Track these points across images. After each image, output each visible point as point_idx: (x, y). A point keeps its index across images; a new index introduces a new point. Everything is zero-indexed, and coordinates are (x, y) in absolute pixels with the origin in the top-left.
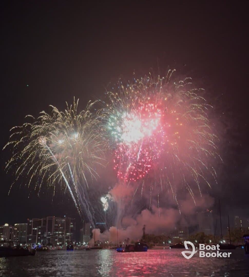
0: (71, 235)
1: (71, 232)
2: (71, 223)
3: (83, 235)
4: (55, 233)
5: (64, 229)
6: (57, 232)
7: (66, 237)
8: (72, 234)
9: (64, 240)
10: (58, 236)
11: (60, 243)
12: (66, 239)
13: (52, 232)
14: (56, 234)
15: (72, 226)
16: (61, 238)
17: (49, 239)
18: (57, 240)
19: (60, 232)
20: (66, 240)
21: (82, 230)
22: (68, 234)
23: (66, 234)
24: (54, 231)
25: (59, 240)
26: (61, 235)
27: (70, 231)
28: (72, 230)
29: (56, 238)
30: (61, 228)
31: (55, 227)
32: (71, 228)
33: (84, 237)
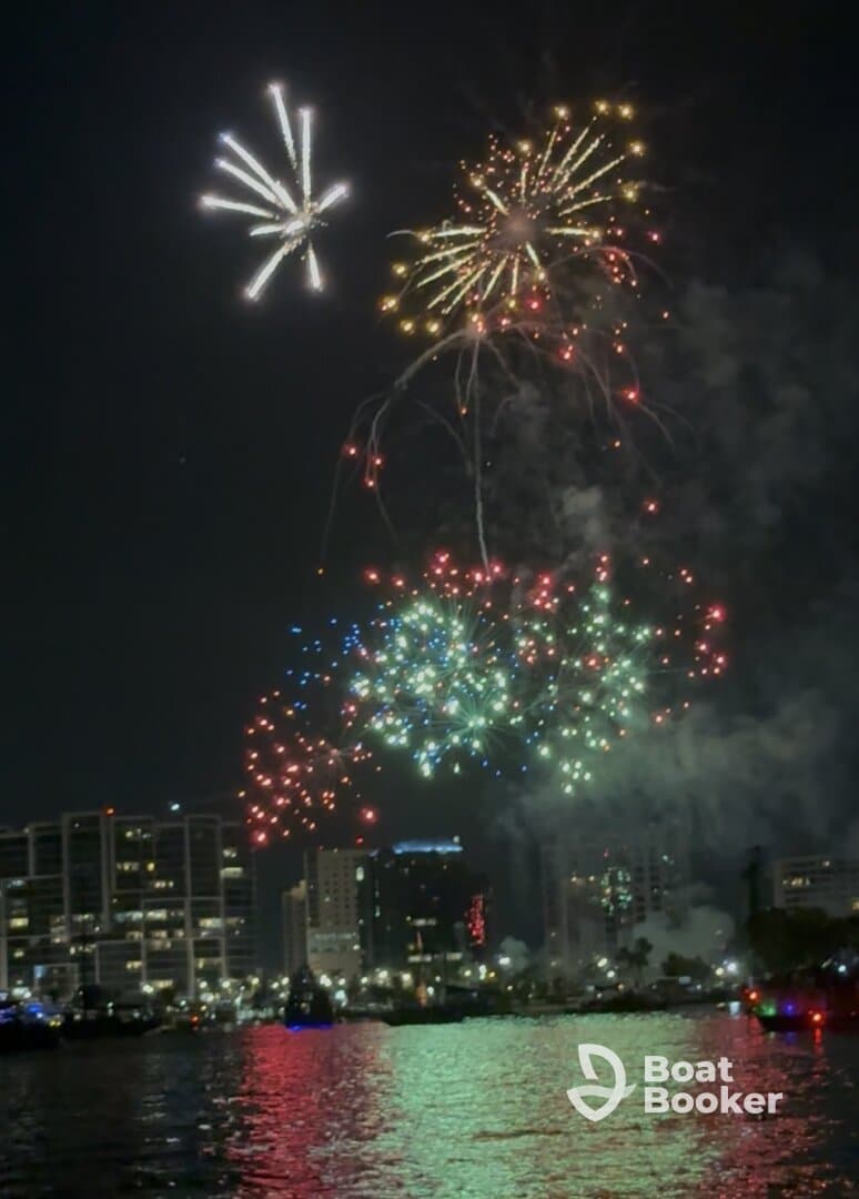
0: (229, 930)
1: (229, 914)
2: (227, 853)
3: (309, 931)
4: (120, 917)
5: (179, 890)
6: (137, 915)
7: (197, 944)
8: (233, 921)
9: (185, 964)
10: (148, 936)
11: (162, 984)
12: (198, 955)
13: (104, 916)
14: (134, 926)
15: (238, 870)
16: (163, 953)
17: (84, 961)
18: (137, 964)
19: (160, 915)
20: (201, 965)
21: (300, 890)
22: (209, 923)
23: (195, 925)
24: (115, 909)
25: (150, 966)
26: (163, 934)
27: (222, 909)
28: (236, 898)
29: (133, 951)
30: (158, 885)
31: (124, 878)
32: (228, 880)
33: (316, 938)
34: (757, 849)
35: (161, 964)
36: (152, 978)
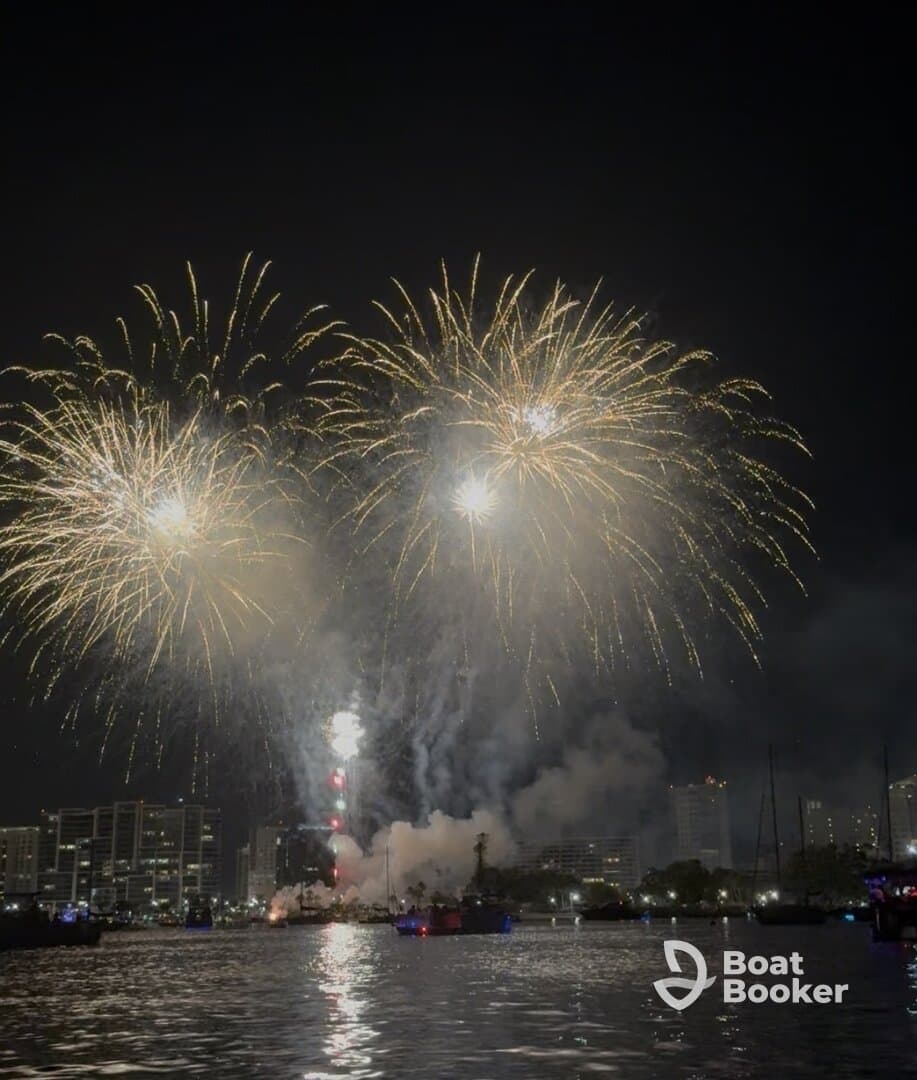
0: (203, 871)
1: (204, 862)
2: (205, 827)
3: (250, 872)
4: (143, 862)
5: (176, 848)
6: (152, 861)
7: (184, 878)
8: (206, 866)
9: (177, 890)
10: (157, 873)
11: (163, 901)
12: (185, 885)
13: (134, 861)
14: (151, 867)
15: (211, 837)
16: (167, 883)
17: (120, 886)
18: (150, 889)
19: (165, 861)
20: (186, 890)
21: (246, 850)
22: (192, 866)
23: (185, 867)
24: (139, 857)
25: (158, 890)
26: (165, 872)
27: (200, 859)
28: (209, 852)
29: (148, 882)
30: (165, 844)
31: (146, 840)
32: (206, 843)
33: (253, 877)
34: (483, 835)
35: (163, 889)
36: (158, 897)
